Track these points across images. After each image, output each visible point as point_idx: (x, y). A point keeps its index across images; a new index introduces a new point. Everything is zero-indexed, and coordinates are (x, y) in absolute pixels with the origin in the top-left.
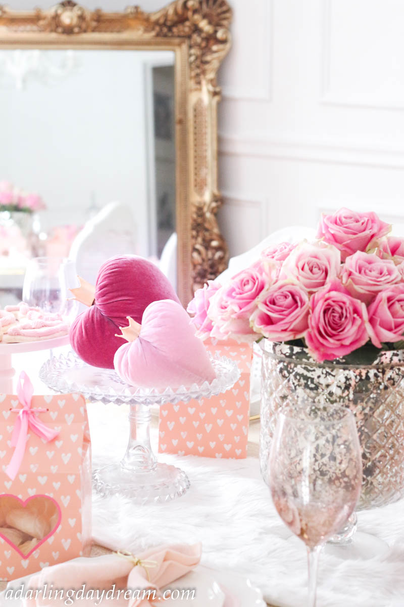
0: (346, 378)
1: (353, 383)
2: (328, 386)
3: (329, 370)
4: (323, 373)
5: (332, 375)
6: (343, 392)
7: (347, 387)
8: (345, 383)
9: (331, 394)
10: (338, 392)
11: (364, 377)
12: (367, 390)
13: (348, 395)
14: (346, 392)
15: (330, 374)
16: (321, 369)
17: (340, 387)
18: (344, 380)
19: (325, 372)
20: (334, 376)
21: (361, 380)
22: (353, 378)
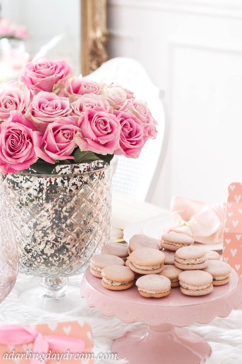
0: (40, 183)
1: (45, 187)
2: (28, 189)
3: (28, 177)
4: (24, 180)
5: (30, 181)
6: (38, 193)
7: (41, 190)
8: (39, 187)
9: (30, 195)
10: (35, 193)
11: (53, 183)
12: (56, 192)
13: (42, 196)
14: (41, 194)
15: (29, 180)
16: (23, 177)
17: (36, 190)
18: (38, 185)
19: (25, 179)
20: (32, 182)
21: (51, 185)
22: (45, 184)
